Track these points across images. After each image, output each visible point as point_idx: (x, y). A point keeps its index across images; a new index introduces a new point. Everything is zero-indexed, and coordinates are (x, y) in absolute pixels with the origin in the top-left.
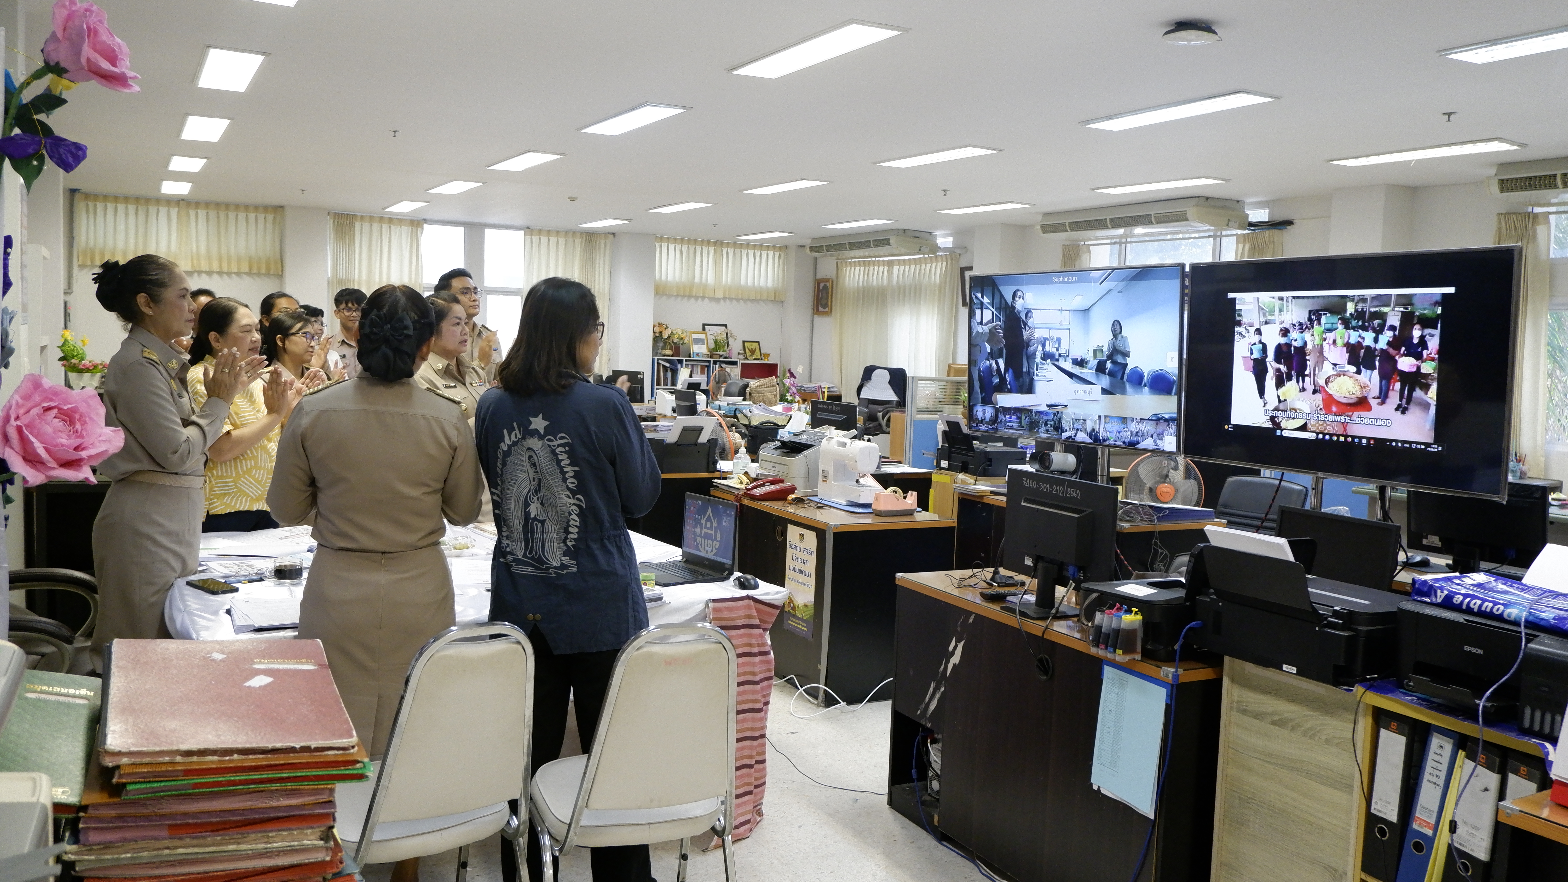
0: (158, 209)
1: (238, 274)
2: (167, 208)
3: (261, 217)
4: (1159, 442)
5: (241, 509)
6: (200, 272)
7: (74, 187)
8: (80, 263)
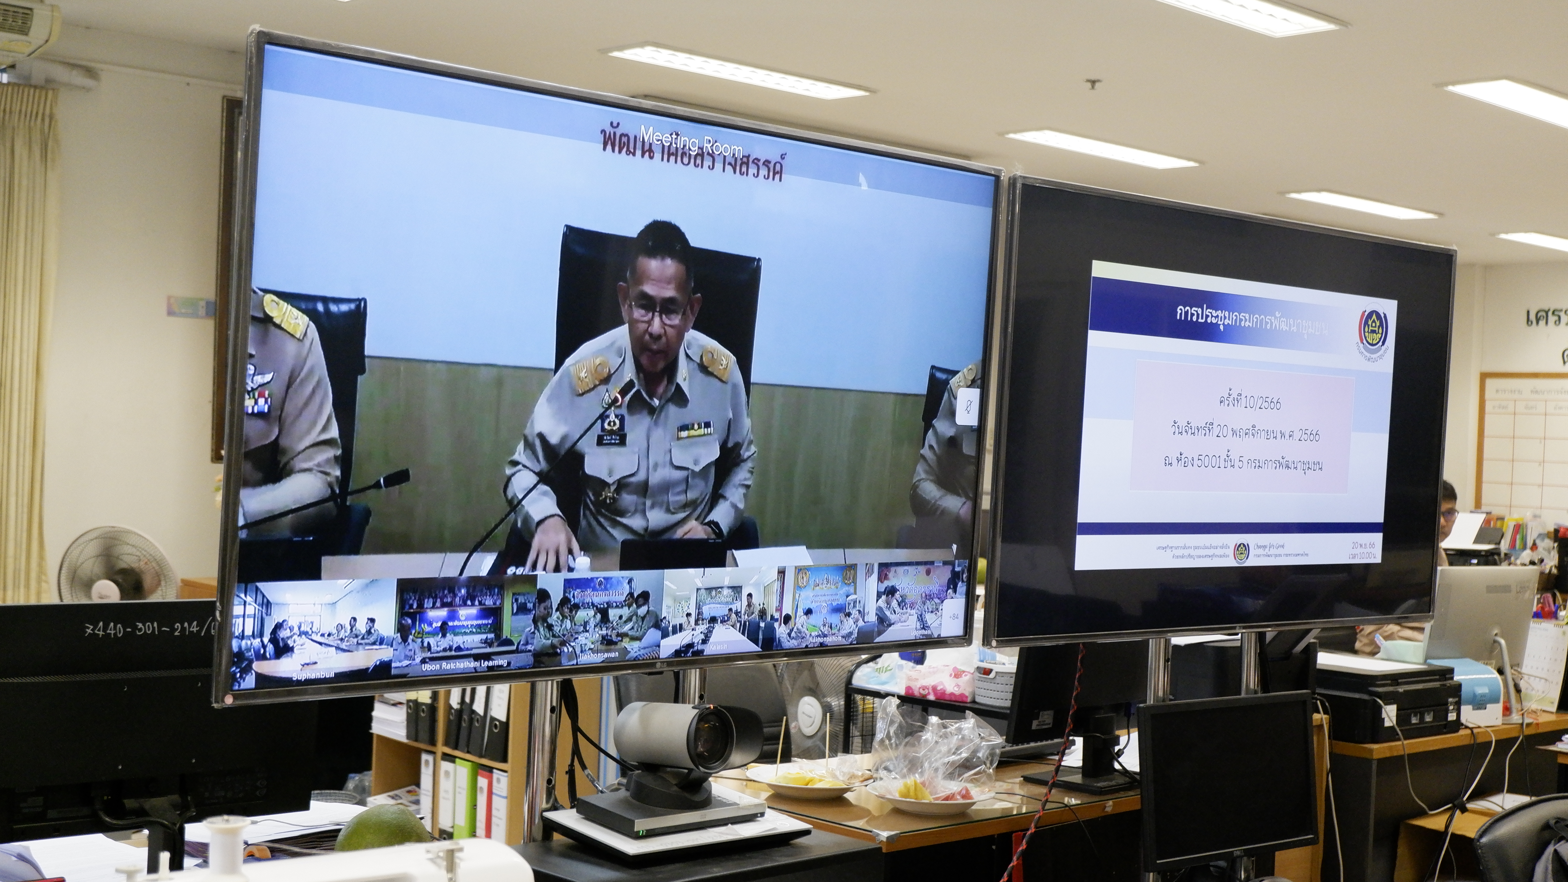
4: (929, 618)
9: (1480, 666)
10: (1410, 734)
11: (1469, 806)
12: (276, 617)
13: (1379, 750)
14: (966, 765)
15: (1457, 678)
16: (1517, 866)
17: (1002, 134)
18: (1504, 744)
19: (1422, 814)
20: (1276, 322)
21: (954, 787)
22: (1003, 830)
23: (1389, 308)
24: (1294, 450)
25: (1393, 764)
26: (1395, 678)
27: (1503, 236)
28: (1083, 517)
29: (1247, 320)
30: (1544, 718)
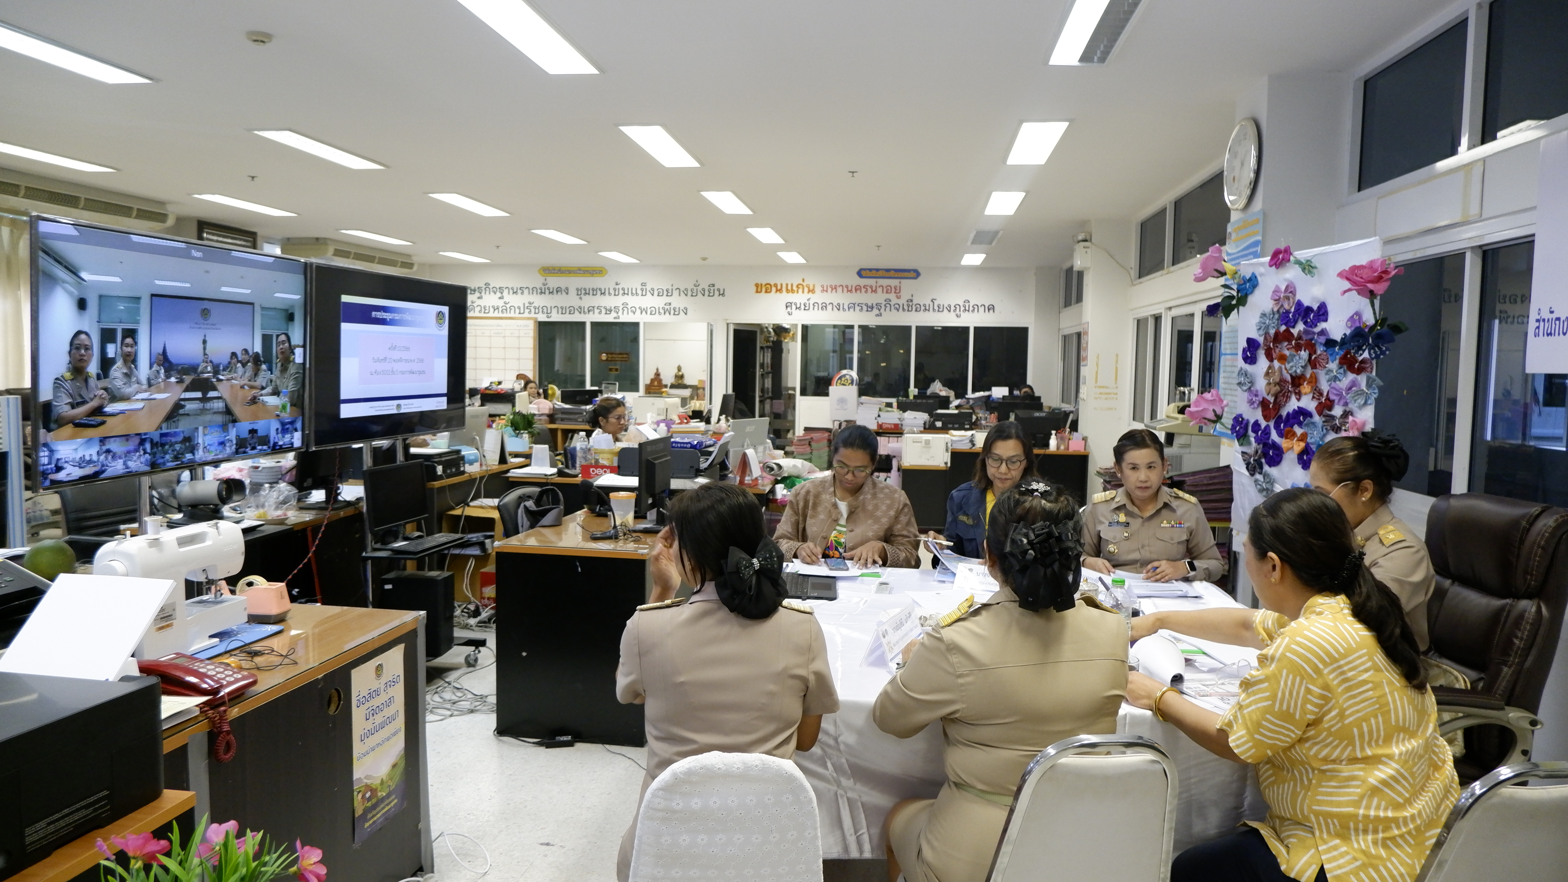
9: (469, 448)
10: (449, 476)
11: (471, 504)
12: (57, 456)
13: (437, 484)
14: (284, 502)
15: (463, 453)
16: (512, 512)
17: (189, 194)
18: (482, 478)
19: (453, 509)
20: (407, 317)
21: (279, 513)
22: (304, 527)
23: (445, 309)
24: (416, 367)
25: (442, 489)
26: (440, 455)
27: (441, 253)
28: (343, 396)
29: (397, 316)
30: (494, 467)
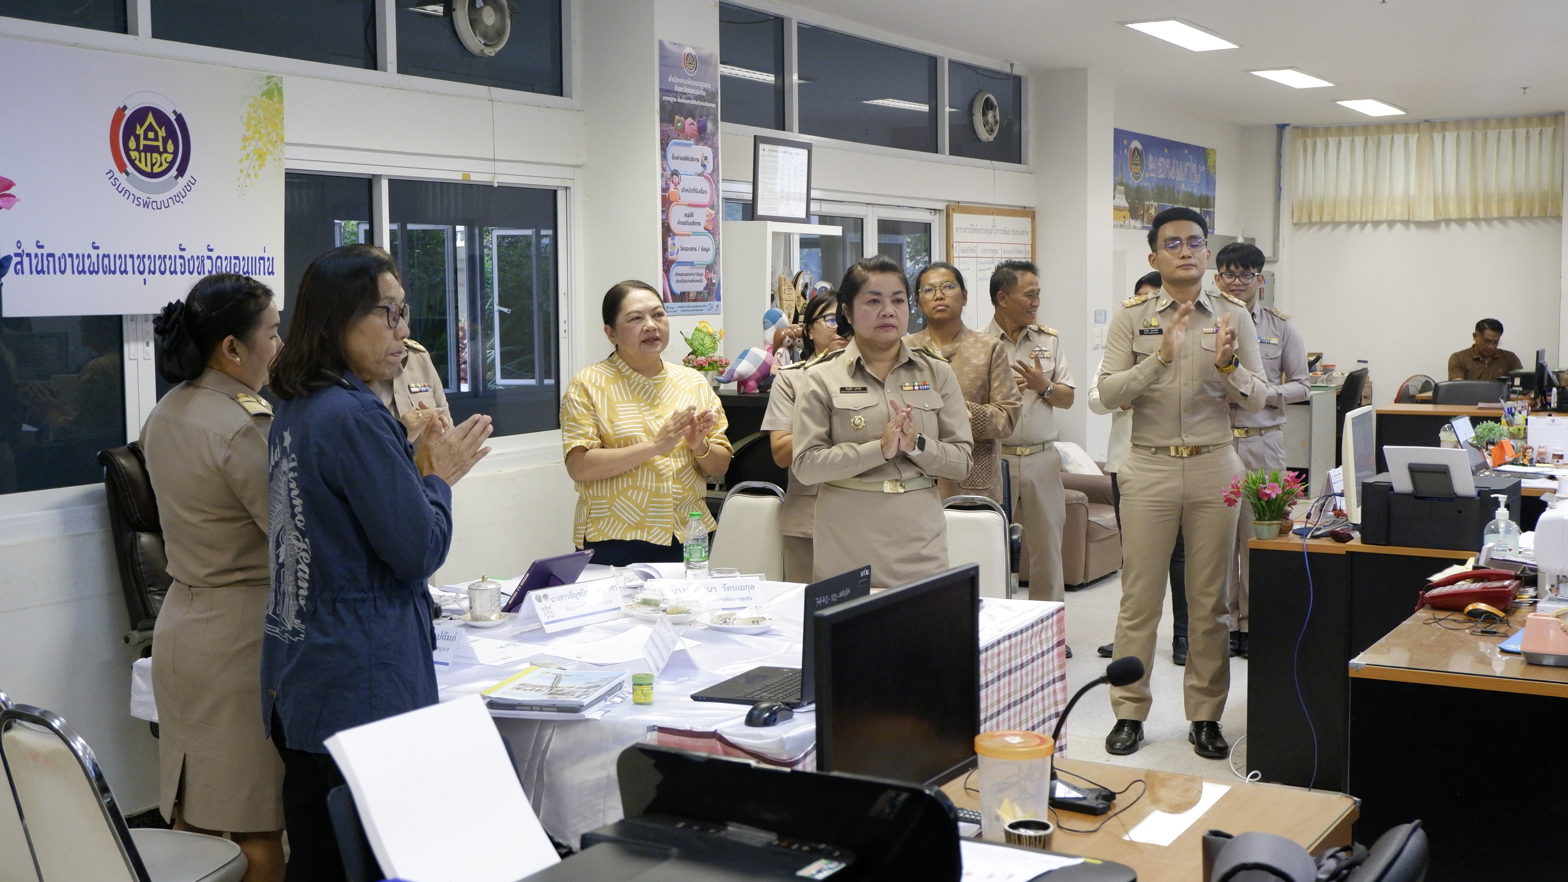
0: (1392, 138)
1: (1502, 219)
2: (1404, 135)
3: (1535, 131)
5: (614, 538)
6: (1448, 222)
7: (1281, 122)
8: (1295, 221)
